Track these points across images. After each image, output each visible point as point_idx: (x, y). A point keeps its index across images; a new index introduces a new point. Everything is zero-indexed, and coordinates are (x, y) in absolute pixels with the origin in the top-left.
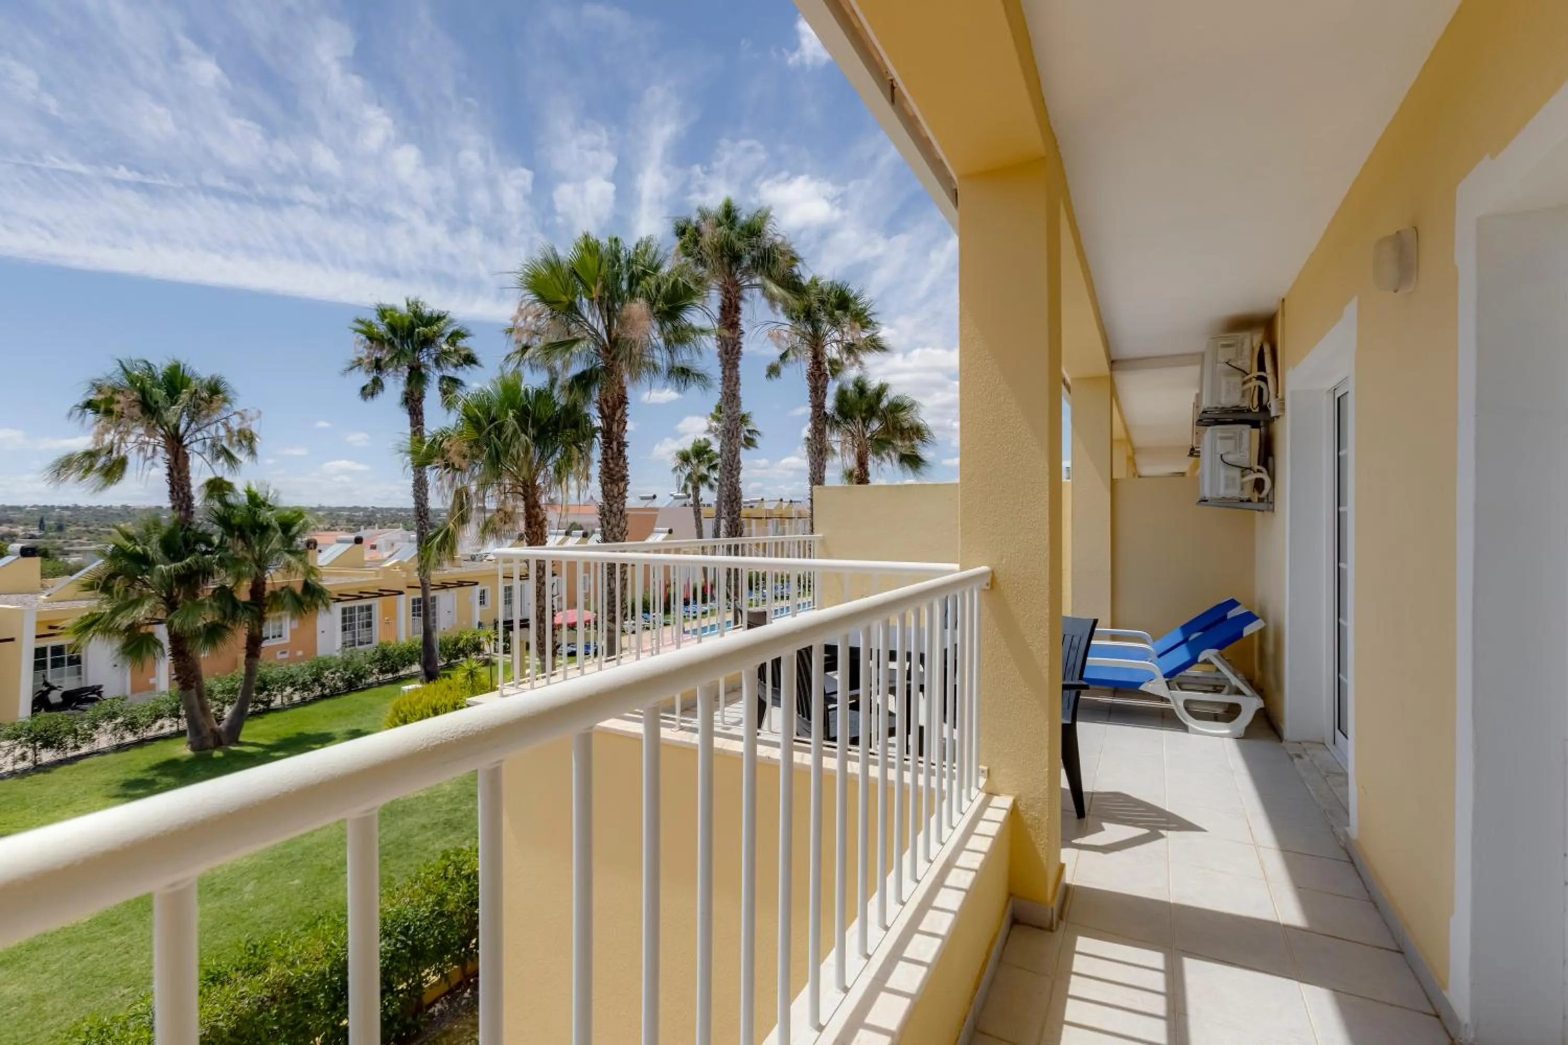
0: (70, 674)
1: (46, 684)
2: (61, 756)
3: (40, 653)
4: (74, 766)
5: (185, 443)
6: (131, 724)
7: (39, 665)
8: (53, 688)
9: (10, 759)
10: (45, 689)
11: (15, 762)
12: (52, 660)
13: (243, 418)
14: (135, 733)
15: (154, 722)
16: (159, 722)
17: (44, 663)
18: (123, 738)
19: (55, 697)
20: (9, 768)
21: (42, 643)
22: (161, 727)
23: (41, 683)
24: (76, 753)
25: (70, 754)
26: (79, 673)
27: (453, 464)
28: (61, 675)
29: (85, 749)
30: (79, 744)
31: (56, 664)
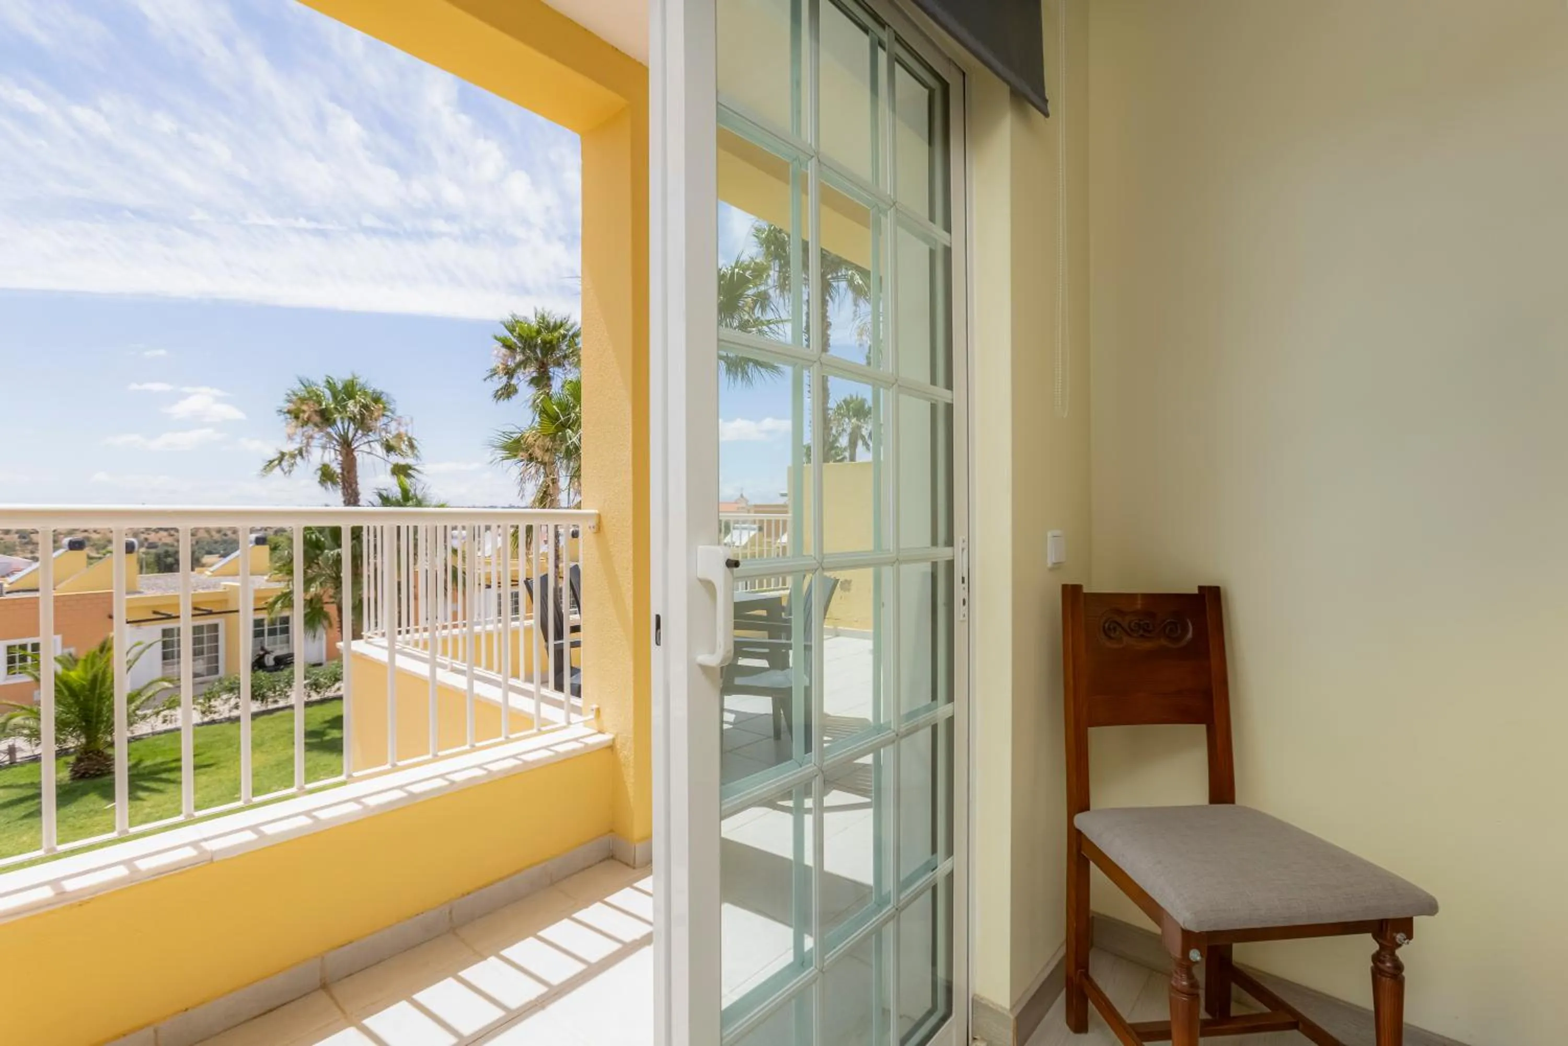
0: (282, 642)
1: (263, 649)
2: (263, 708)
3: (258, 623)
4: (271, 716)
5: (353, 447)
6: (315, 684)
7: (258, 634)
8: (267, 653)
9: (227, 707)
10: (262, 653)
11: (230, 711)
12: (269, 629)
13: (399, 424)
14: (319, 693)
15: (333, 684)
16: (337, 685)
17: (263, 631)
18: (309, 696)
19: (269, 661)
20: (226, 715)
21: (263, 615)
22: (339, 689)
23: (259, 647)
24: (275, 706)
25: (271, 707)
26: (288, 642)
27: (537, 459)
28: (275, 643)
29: (282, 703)
30: (277, 698)
31: (272, 632)
